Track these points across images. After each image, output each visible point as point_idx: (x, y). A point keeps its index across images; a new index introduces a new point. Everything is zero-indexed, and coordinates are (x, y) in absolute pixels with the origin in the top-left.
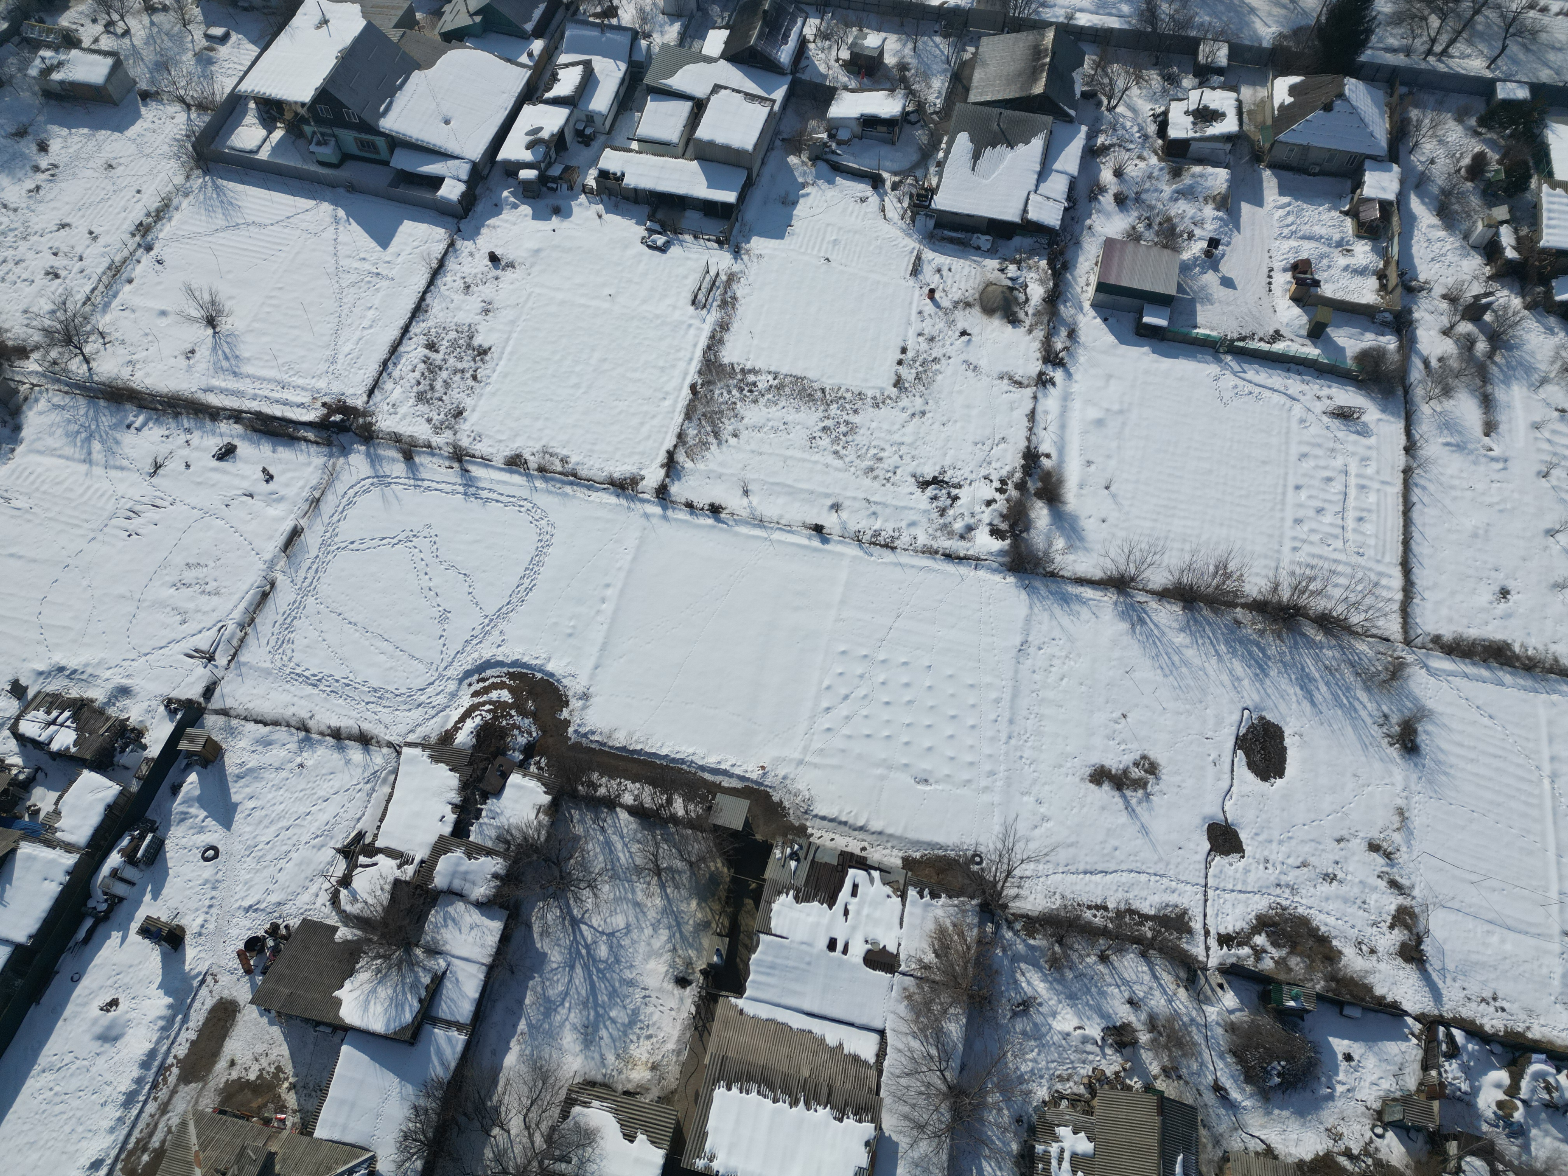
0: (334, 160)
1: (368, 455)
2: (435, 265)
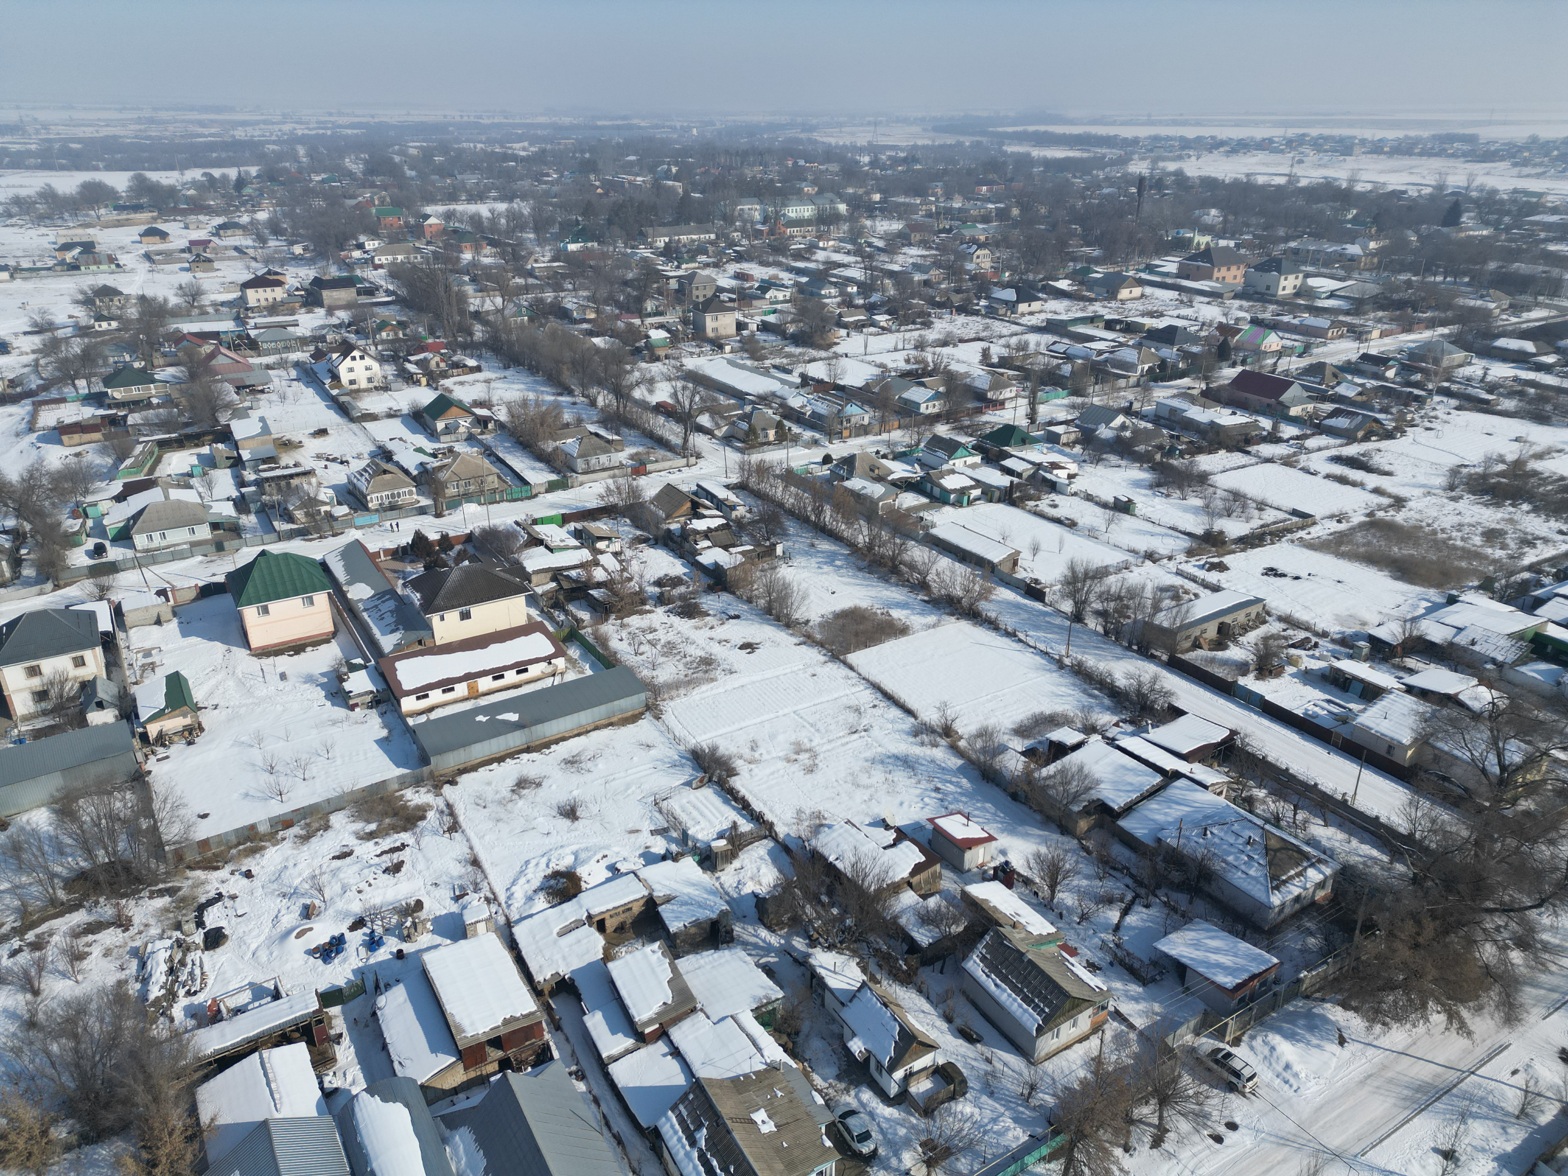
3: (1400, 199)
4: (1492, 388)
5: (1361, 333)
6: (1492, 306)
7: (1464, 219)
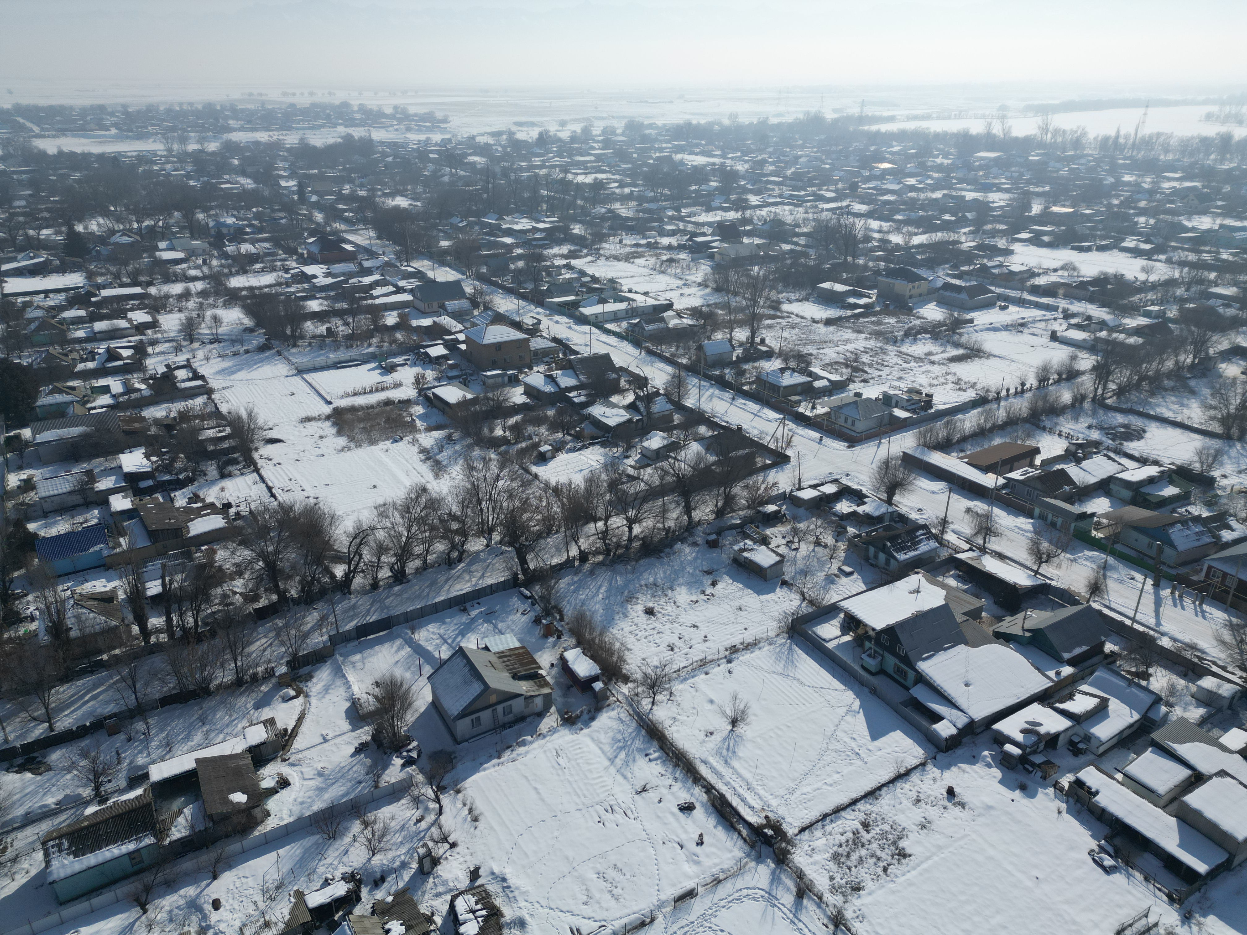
0: (873, 670)
1: (773, 873)
2: (902, 771)
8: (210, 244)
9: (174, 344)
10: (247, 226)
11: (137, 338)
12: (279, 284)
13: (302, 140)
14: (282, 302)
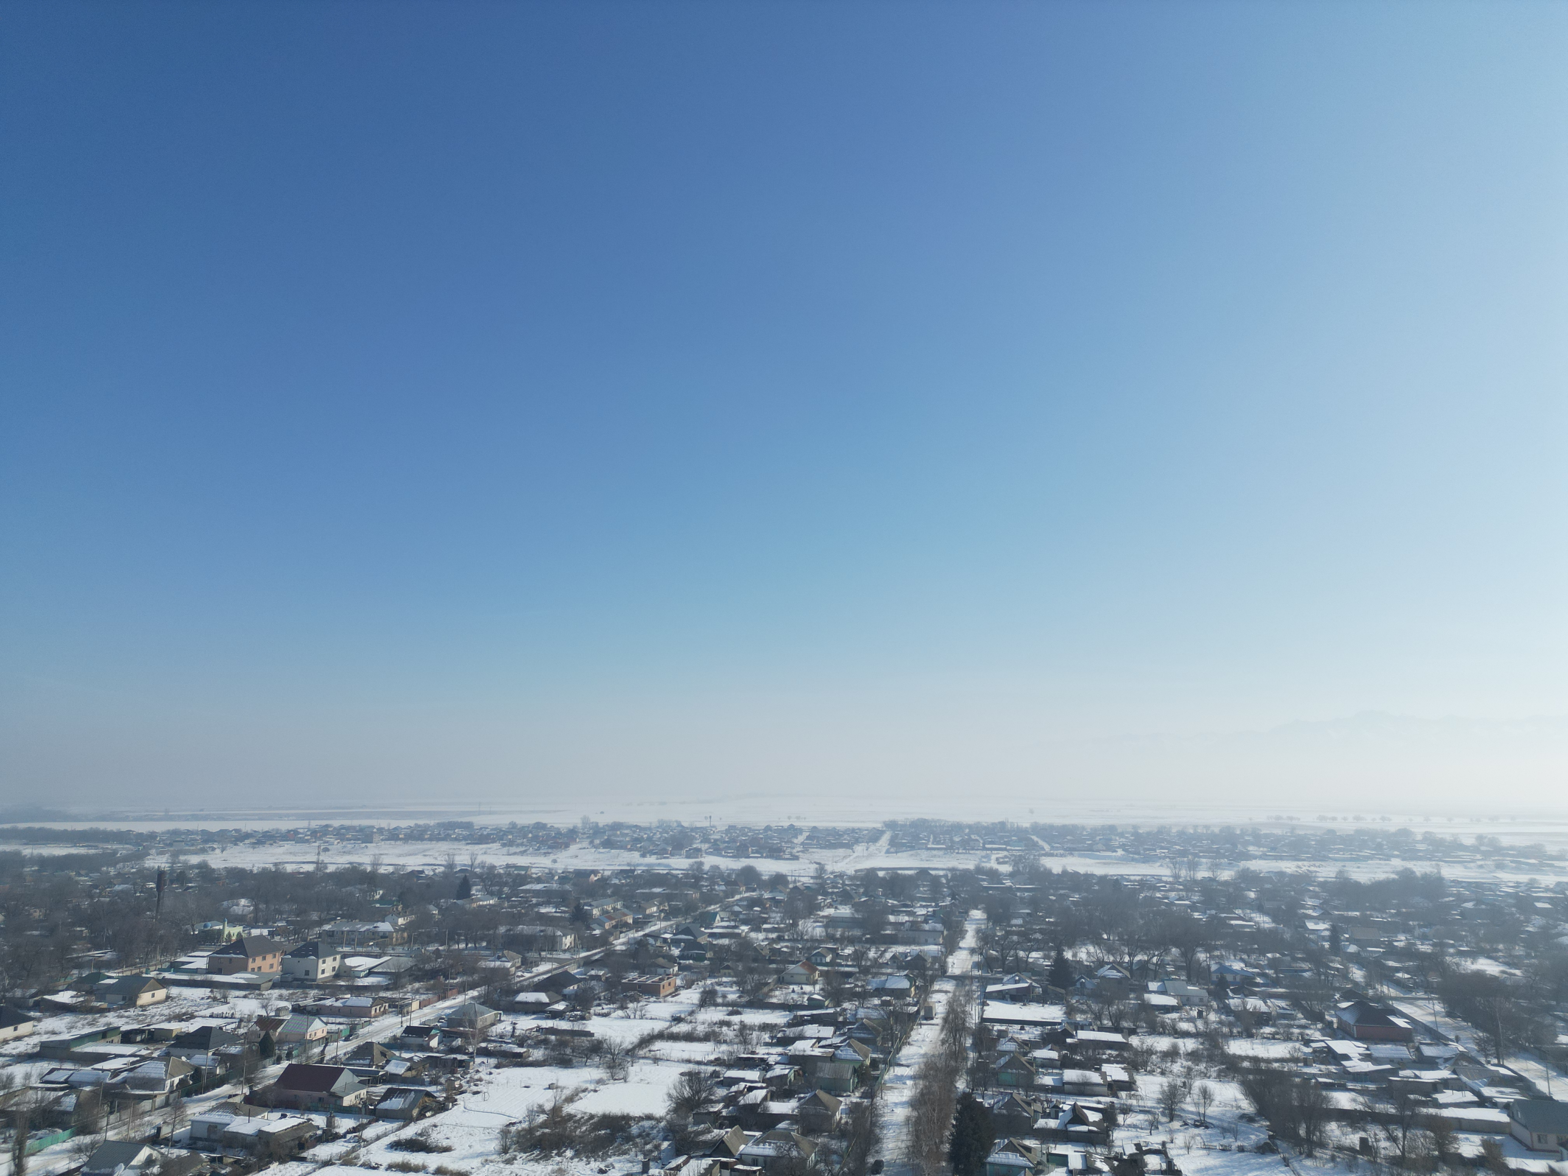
3: (419, 878)
4: (521, 1041)
5: (402, 1007)
6: (508, 965)
7: (473, 892)
8: (1210, 992)
9: (1150, 1117)
10: (1259, 975)
11: (1108, 1099)
12: (1294, 1060)
13: (1340, 872)
14: (1297, 1086)
